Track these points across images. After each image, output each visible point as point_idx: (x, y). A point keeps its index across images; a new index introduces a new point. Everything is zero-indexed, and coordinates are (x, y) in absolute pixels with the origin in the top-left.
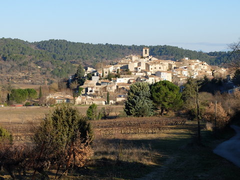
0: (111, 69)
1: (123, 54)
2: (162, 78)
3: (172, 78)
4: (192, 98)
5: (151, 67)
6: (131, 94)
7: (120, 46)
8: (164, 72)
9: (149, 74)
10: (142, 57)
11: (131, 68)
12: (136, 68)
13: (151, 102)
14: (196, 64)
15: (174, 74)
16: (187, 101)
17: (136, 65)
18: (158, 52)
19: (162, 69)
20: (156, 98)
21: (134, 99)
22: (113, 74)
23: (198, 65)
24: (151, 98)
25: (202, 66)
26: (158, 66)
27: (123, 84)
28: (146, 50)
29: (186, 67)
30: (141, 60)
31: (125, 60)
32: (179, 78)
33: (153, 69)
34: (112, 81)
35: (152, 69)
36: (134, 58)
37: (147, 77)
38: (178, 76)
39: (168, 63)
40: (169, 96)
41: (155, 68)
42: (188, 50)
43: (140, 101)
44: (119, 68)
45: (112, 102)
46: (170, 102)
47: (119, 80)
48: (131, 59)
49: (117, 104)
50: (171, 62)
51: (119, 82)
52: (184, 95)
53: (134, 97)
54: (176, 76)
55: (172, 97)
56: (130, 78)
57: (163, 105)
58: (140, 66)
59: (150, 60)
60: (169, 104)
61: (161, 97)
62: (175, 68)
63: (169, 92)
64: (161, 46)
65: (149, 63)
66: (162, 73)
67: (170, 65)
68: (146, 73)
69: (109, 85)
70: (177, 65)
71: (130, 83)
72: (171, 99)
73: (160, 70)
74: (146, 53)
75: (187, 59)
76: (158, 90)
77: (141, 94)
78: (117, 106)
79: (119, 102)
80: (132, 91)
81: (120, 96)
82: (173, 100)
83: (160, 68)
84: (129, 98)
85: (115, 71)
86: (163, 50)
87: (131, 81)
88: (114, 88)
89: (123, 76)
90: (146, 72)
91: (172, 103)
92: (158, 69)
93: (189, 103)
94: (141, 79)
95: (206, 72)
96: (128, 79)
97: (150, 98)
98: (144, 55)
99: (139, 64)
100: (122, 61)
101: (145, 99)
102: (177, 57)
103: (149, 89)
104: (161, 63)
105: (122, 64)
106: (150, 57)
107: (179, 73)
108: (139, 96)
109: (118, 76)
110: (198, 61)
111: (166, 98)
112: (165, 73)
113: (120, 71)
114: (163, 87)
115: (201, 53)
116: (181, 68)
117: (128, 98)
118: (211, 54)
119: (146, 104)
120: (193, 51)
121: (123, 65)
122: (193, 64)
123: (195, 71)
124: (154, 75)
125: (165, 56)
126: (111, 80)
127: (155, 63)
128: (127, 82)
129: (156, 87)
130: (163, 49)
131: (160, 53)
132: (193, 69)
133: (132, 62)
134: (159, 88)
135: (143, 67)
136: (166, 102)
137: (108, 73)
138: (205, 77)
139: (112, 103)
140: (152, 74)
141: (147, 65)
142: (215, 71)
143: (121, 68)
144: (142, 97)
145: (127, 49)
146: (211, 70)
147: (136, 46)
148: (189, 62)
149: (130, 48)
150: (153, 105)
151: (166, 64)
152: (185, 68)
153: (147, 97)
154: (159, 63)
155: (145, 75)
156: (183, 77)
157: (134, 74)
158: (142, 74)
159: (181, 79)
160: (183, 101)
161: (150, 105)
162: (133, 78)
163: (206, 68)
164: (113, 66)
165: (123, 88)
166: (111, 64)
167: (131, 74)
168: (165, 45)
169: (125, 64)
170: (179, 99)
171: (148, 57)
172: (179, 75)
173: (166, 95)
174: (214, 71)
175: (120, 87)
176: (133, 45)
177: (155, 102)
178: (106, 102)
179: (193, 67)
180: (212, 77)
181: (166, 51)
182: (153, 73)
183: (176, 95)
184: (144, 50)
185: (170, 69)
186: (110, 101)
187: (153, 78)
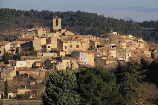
0: (8, 46)
1: (17, 22)
2: (80, 60)
3: (95, 60)
4: (134, 91)
5: (64, 45)
6: (51, 85)
7: (13, 12)
8: (83, 52)
9: (62, 54)
10: (52, 31)
11: (37, 46)
12: (44, 47)
13: (78, 96)
14: (128, 41)
15: (98, 56)
16: (127, 96)
17: (43, 42)
18: (69, 21)
19: (80, 48)
20: (85, 91)
21: (55, 93)
22: (10, 54)
23: (131, 42)
24: (79, 91)
25: (137, 45)
26: (75, 43)
27: (26, 69)
28: (57, 21)
29: (114, 45)
30: (50, 35)
31: (28, 34)
32: (105, 61)
33: (68, 47)
34: (9, 65)
35: (66, 47)
36: (41, 31)
37: (59, 59)
38: (103, 58)
39: (88, 39)
40: (102, 89)
41: (71, 46)
42: (112, 19)
43: (64, 94)
44: (19, 46)
45: (11, 94)
46: (104, 96)
47: (19, 64)
48: (37, 33)
49: (19, 97)
50: (94, 38)
51: (20, 66)
52: (123, 87)
53: (55, 90)
54: (100, 58)
55: (107, 90)
56: (36, 60)
57: (94, 101)
58: (50, 43)
59: (63, 34)
60: (102, 100)
61: (91, 90)
62: (98, 46)
63: (103, 83)
64: (73, 13)
65: (62, 39)
66: (81, 54)
67: (92, 43)
68: (58, 54)
69: (4, 70)
70: (101, 42)
71: (36, 67)
72: (105, 93)
73: (78, 49)
74: (57, 25)
75: (115, 33)
76: (88, 80)
77: (65, 86)
78: (20, 101)
79: (23, 95)
80: (52, 81)
81: (23, 87)
82: (108, 93)
83: (78, 46)
84: (49, 90)
85: (13, 51)
86: (75, 18)
87: (37, 65)
88: (13, 74)
89: (24, 57)
90: (58, 52)
91: (106, 98)
92: (75, 48)
93: (130, 98)
94: (52, 62)
95: (142, 52)
96: (32, 62)
97: (76, 91)
98: (55, 28)
99: (49, 41)
100: (24, 36)
101: (70, 92)
102: (96, 29)
103: (75, 79)
104: (79, 39)
105: (23, 40)
106: (63, 31)
107: (105, 53)
108: (62, 88)
109: (17, 57)
110: (130, 36)
111: (98, 91)
112: (84, 54)
113: (20, 50)
114: (95, 77)
115: (130, 22)
116: (107, 46)
117: (47, 91)
118: (145, 24)
119: (72, 99)
120: (119, 19)
121: (24, 42)
122: (125, 42)
123: (127, 50)
124: (70, 56)
125: (79, 27)
126: (8, 63)
127: (70, 39)
128: (31, 67)
129: (85, 77)
130: (76, 16)
131: (71, 22)
132: (125, 47)
133: (38, 37)
134: (90, 78)
135: (54, 45)
136: (98, 96)
137: (3, 52)
138: (142, 60)
139: (12, 96)
140: (66, 55)
141: (60, 43)
142: (156, 51)
143: (22, 46)
144: (66, 89)
145: (23, 15)
146: (150, 50)
147: (36, 11)
148: (118, 38)
149: (27, 14)
150: (81, 101)
151: (86, 40)
152: (113, 47)
153: (73, 90)
154: (76, 39)
155: (56, 56)
156: (110, 60)
157: (41, 54)
158: (52, 55)
159: (108, 63)
160: (121, 96)
161: (77, 100)
162: (40, 60)
163: (142, 46)
164: (10, 43)
165: (26, 75)
166: (6, 40)
167: (36, 54)
168: (79, 11)
169: (27, 39)
170: (116, 92)
171: (60, 30)
172: (105, 56)
173: (99, 87)
174: (153, 51)
175: (21, 73)
176: (32, 10)
177: (83, 96)
178: (2, 95)
179: (124, 45)
180: (152, 60)
181: (80, 20)
182: (67, 53)
183: (112, 88)
184: (54, 20)
185: (91, 48)
186: (9, 94)
187: (69, 61)
